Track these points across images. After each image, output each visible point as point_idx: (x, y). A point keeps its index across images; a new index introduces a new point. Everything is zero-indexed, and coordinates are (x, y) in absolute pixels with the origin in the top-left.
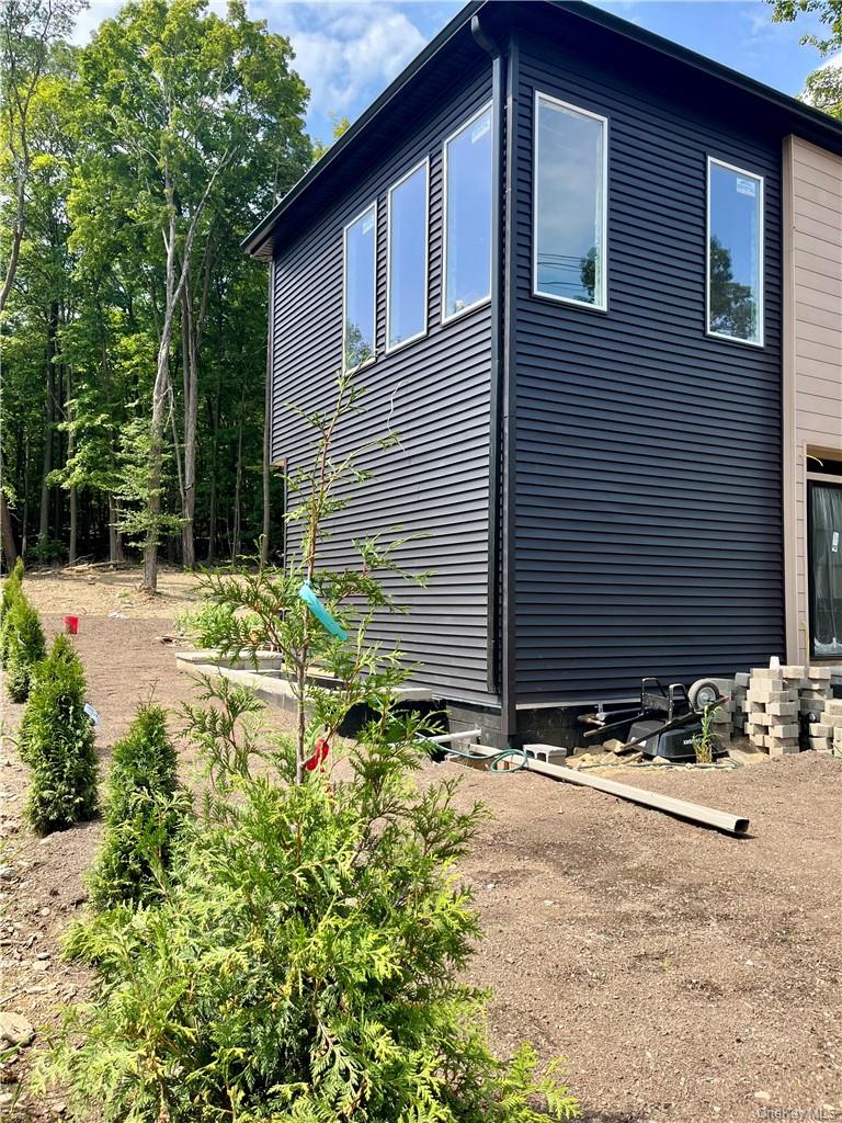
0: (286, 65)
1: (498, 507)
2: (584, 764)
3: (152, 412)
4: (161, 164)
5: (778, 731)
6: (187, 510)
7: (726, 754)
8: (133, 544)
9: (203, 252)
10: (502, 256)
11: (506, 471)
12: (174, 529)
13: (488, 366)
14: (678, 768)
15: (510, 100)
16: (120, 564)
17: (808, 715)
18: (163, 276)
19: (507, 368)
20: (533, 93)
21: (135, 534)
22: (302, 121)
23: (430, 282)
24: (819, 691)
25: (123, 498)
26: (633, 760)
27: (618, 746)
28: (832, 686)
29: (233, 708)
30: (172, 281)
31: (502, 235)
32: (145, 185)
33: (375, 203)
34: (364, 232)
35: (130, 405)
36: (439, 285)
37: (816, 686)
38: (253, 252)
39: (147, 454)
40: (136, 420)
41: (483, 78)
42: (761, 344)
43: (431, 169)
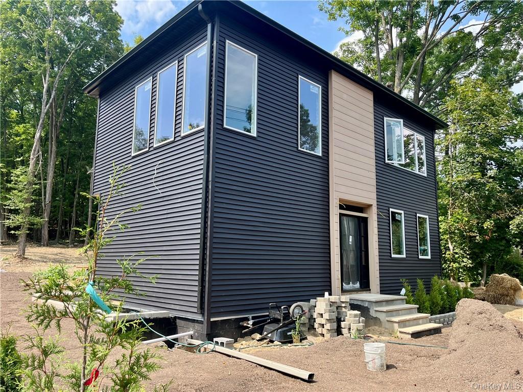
0: (113, 8)
1: (205, 222)
2: (242, 347)
3: (29, 164)
4: (44, 44)
5: (328, 326)
6: (45, 215)
7: (306, 338)
8: (13, 232)
9: (63, 87)
10: (210, 109)
11: (210, 206)
12: (37, 225)
13: (202, 157)
14: (285, 347)
15: (215, 42)
16: (5, 242)
17: (340, 318)
18: (41, 98)
19: (211, 159)
20: (225, 40)
21: (15, 227)
22: (119, 34)
23: (176, 117)
24: (345, 307)
25: (9, 208)
26: (265, 343)
27: (258, 336)
28: (350, 304)
29: (45, 353)
30: (46, 100)
31: (210, 99)
32: (35, 54)
33: (151, 78)
34: (146, 90)
35: (18, 159)
36: (180, 118)
37: (343, 305)
38: (89, 93)
39: (25, 185)
40: (21, 167)
41: (203, 31)
42: (320, 155)
43: (178, 66)
